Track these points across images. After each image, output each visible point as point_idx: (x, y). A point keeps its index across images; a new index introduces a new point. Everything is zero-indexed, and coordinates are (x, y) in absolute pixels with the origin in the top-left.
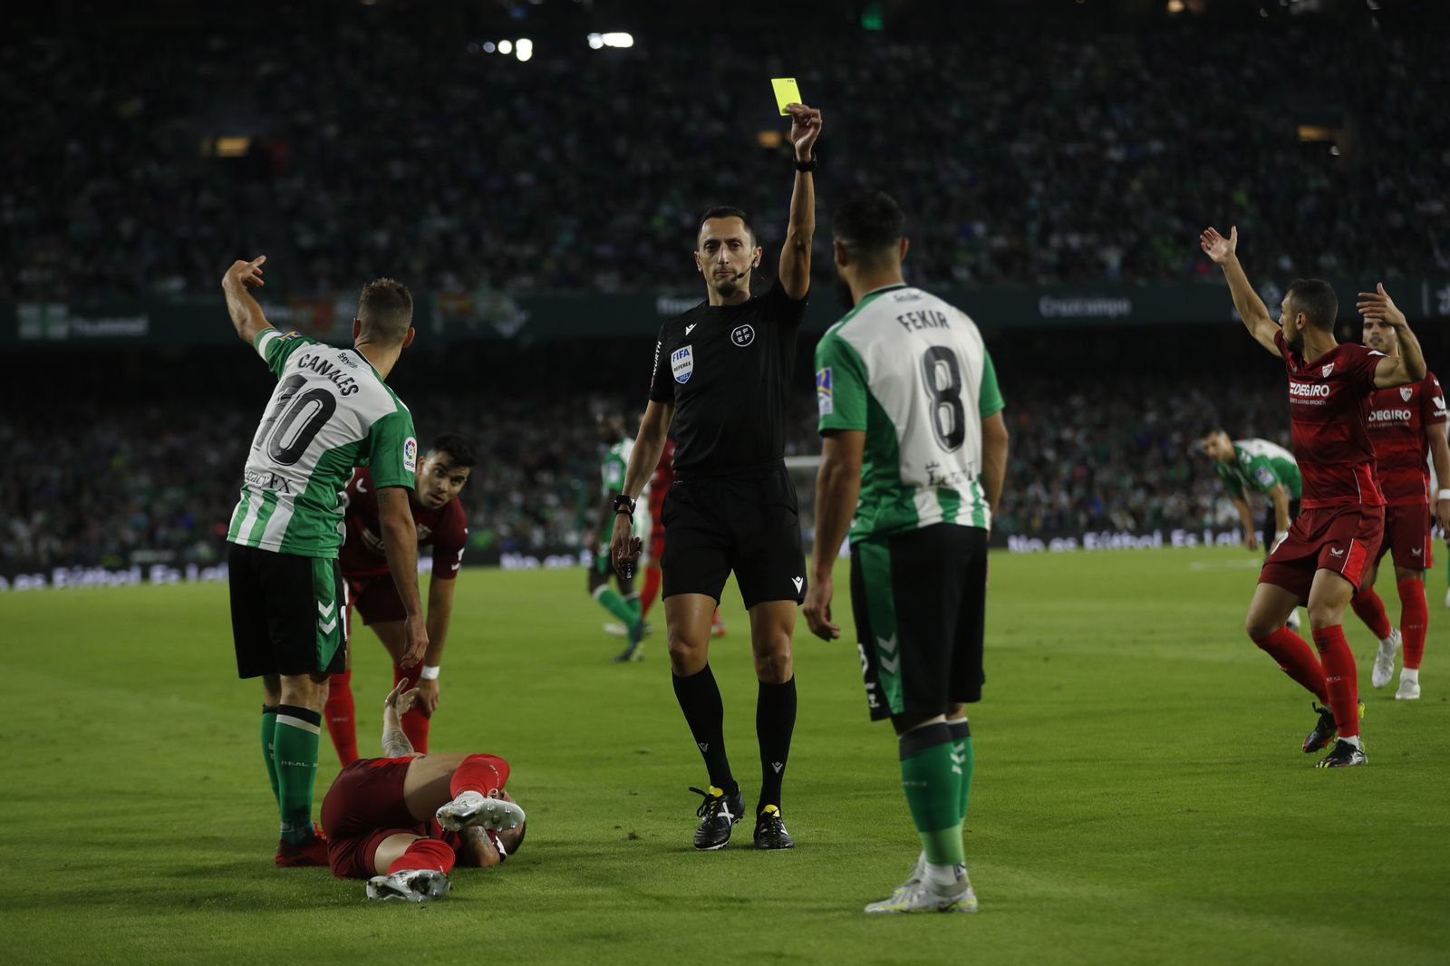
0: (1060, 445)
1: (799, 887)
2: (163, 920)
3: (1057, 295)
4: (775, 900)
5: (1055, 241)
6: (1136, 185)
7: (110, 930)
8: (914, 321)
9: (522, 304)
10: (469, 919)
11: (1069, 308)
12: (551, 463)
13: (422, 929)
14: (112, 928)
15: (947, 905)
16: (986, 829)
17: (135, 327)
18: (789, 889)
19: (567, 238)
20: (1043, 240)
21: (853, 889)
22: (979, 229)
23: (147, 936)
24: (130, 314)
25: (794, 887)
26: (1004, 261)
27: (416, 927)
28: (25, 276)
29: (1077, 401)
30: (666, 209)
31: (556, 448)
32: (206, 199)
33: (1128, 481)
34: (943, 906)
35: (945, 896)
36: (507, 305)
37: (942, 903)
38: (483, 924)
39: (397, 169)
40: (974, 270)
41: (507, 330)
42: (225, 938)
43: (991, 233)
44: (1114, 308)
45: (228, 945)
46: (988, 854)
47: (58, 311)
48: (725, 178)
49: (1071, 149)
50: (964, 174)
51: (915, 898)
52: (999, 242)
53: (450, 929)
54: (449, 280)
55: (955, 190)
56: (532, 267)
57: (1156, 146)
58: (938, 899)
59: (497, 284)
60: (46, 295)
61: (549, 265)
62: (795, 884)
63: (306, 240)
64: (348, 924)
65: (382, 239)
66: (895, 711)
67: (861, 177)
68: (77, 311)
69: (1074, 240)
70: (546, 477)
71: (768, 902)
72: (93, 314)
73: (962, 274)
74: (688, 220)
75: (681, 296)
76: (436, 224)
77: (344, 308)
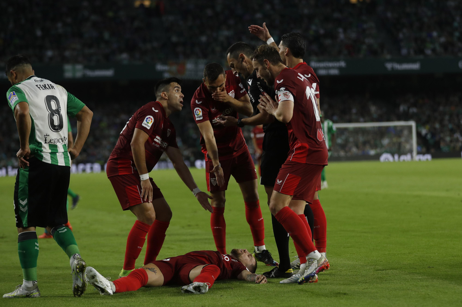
1: (367, 288)
2: (122, 300)
7: (102, 304)
8: (42, 87)
10: (239, 301)
13: (221, 304)
14: (102, 303)
15: (29, 294)
16: (439, 266)
17: (109, 73)
18: (363, 289)
22: (435, 34)
24: (107, 68)
25: (365, 288)
26: (445, 46)
27: (219, 304)
28: (67, 53)
30: (314, 27)
32: (136, 24)
34: (28, 294)
35: (28, 291)
37: (28, 293)
38: (245, 302)
39: (209, 12)
40: (434, 50)
43: (439, 36)
46: (440, 276)
47: (79, 67)
48: (336, 15)
50: (429, 13)
51: (19, 292)
52: (443, 40)
53: (232, 304)
55: (426, 20)
58: (26, 292)
60: (75, 61)
62: (365, 287)
63: (175, 39)
64: (193, 302)
65: (204, 39)
66: (24, 226)
67: (389, 15)
68: (87, 67)
72: (93, 68)
73: (429, 52)
74: (322, 31)
75: (319, 61)
76: (225, 33)
77: (190, 66)
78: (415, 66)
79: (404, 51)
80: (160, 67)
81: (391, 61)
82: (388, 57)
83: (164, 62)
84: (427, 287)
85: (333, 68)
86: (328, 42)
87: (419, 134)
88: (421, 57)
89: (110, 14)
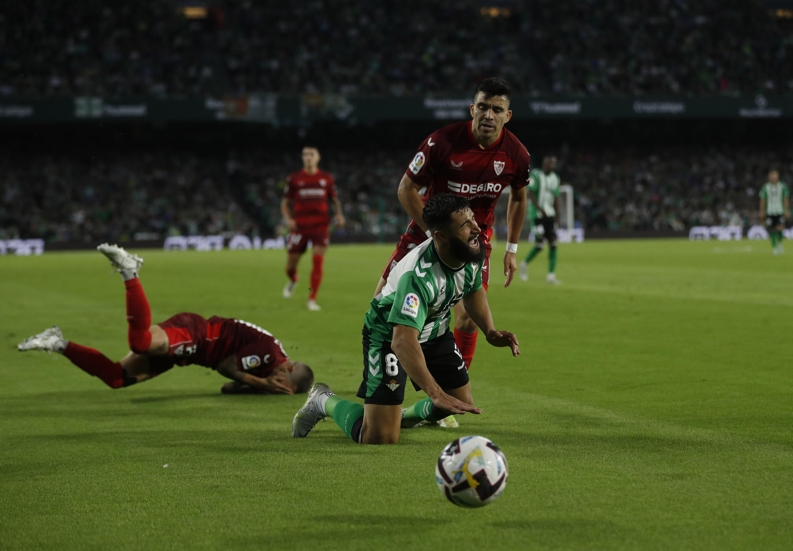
0: (644, 183)
1: (488, 418)
3: (644, 100)
4: (474, 424)
5: (644, 71)
6: (689, 40)
9: (351, 100)
11: (651, 108)
12: (365, 188)
16: (592, 389)
17: (138, 111)
18: (482, 419)
19: (375, 65)
20: (637, 71)
21: (517, 420)
22: (602, 63)
23: (129, 439)
24: (135, 103)
25: (484, 418)
26: (615, 81)
28: (79, 81)
29: (653, 159)
30: (431, 50)
31: (369, 180)
32: (178, 41)
33: (681, 203)
36: (342, 102)
39: (283, 26)
40: (599, 86)
41: (342, 115)
42: (172, 440)
43: (608, 66)
44: (674, 108)
45: (173, 444)
46: (593, 403)
47: (97, 102)
48: (462, 34)
49: (653, 20)
50: (595, 34)
52: (613, 71)
54: (311, 88)
55: (589, 43)
56: (357, 80)
57: (700, 20)
59: (337, 91)
60: (91, 93)
61: (366, 80)
63: (233, 64)
65: (274, 64)
68: (108, 101)
69: (655, 71)
70: (362, 196)
71: (470, 426)
72: (116, 104)
73: (592, 88)
74: (442, 57)
75: (438, 98)
76: (304, 57)
77: (253, 102)
78: (573, 108)
79: (558, 86)
80: (211, 103)
81: (540, 99)
82: (535, 93)
83: (218, 97)
84: (572, 417)
85: (457, 108)
86: (449, 70)
87: (576, 203)
88: (581, 94)
89: (142, 26)
